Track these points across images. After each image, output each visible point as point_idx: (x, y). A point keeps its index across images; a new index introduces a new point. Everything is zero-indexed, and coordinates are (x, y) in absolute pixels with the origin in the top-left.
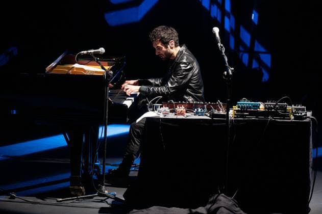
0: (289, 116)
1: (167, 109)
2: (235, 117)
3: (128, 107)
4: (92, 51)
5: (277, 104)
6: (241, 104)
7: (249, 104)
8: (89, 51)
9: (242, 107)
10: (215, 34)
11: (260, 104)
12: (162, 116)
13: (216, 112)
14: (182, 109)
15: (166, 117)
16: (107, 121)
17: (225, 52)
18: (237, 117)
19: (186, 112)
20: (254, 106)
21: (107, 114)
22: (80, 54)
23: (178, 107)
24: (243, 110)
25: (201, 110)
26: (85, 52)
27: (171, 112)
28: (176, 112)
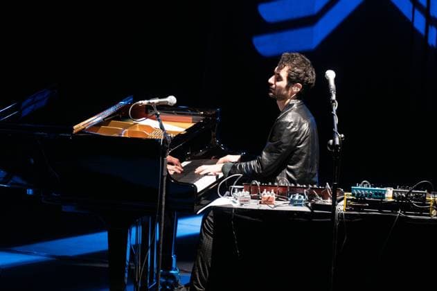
0: (428, 211)
1: (246, 194)
2: (347, 210)
3: (198, 191)
4: (156, 101)
5: (410, 192)
6: (356, 189)
7: (369, 190)
8: (151, 101)
9: (358, 194)
11: (385, 191)
12: (237, 205)
13: (320, 201)
14: (270, 195)
15: (243, 207)
18: (351, 210)
19: (277, 200)
20: (376, 194)
22: (138, 105)
23: (265, 192)
24: (360, 199)
25: (300, 197)
26: (145, 102)
27: (253, 198)
28: (260, 199)
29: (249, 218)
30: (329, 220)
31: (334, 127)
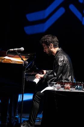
1: (59, 85)
3: (37, 83)
4: (16, 49)
8: (15, 49)
12: (56, 90)
14: (68, 86)
15: (58, 90)
19: (71, 88)
22: (9, 51)
23: (66, 85)
25: (80, 87)
26: (12, 50)
27: (62, 87)
28: (65, 87)
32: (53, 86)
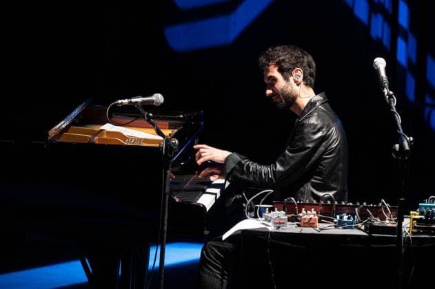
1: (281, 215)
2: (413, 233)
3: (207, 210)
4: (139, 100)
6: (425, 207)
8: (133, 100)
9: (428, 213)
10: (377, 72)
12: (272, 228)
13: (377, 222)
14: (312, 216)
15: (280, 230)
16: (165, 236)
17: (396, 106)
18: (418, 233)
19: (320, 222)
21: (166, 222)
22: (116, 105)
23: (304, 212)
24: (429, 219)
25: (349, 218)
26: (126, 101)
27: (289, 220)
28: (300, 221)
29: (289, 244)
30: (395, 245)
31: (398, 128)
32: (261, 217)
